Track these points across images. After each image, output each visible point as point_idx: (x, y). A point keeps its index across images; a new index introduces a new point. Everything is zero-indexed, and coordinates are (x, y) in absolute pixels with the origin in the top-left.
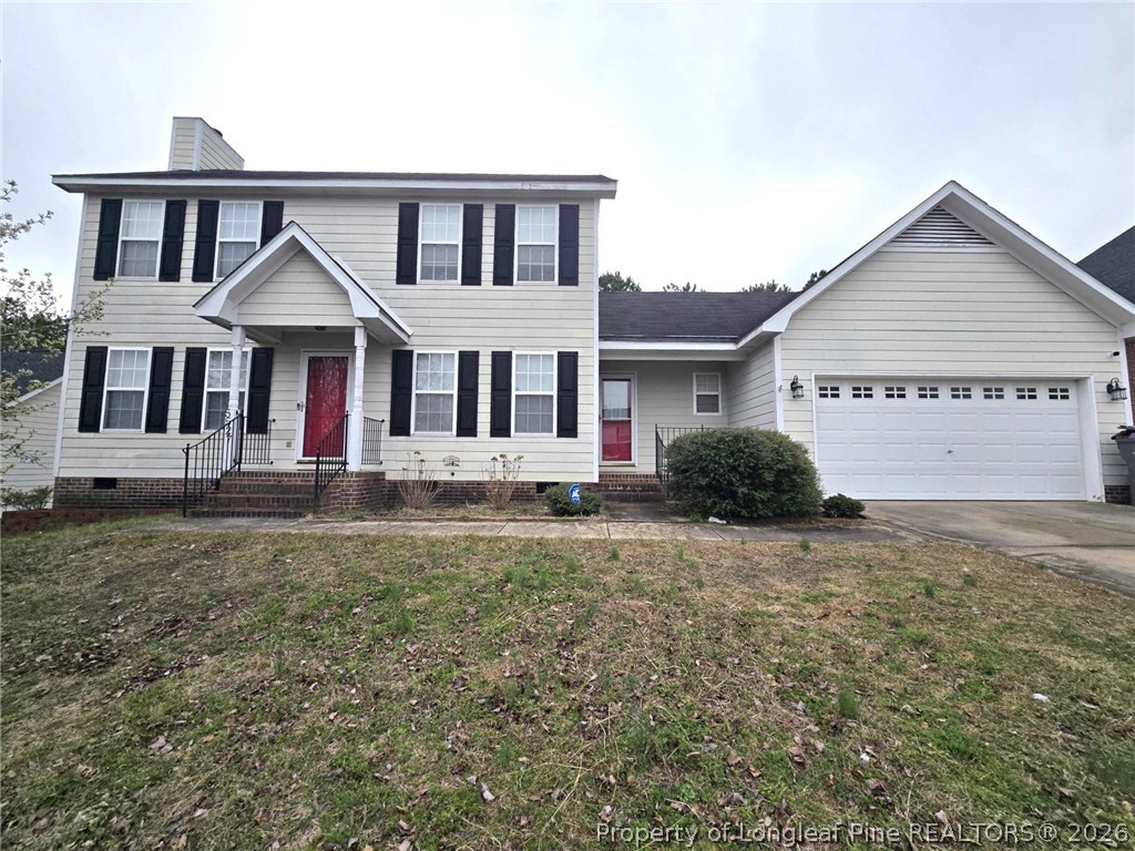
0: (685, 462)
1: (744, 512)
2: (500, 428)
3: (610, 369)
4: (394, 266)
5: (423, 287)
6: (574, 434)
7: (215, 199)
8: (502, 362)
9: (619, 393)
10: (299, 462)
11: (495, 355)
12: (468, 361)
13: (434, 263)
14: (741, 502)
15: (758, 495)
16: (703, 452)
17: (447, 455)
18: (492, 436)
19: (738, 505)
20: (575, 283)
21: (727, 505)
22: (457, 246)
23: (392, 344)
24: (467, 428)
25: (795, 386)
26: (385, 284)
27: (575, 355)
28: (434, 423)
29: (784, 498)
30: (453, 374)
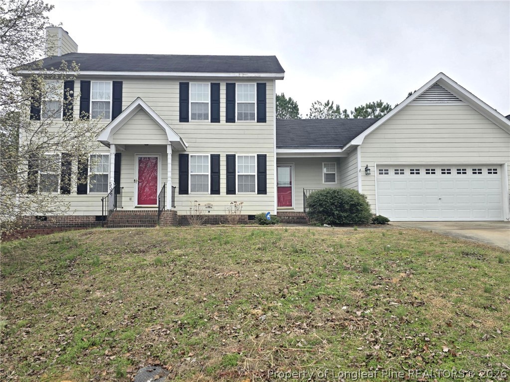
0: (314, 202)
1: (337, 222)
2: (231, 190)
3: (281, 162)
4: (178, 113)
5: (192, 124)
6: (265, 193)
7: (89, 80)
8: (231, 159)
9: (286, 171)
10: (136, 208)
11: (228, 156)
12: (215, 159)
13: (197, 112)
14: (336, 217)
15: (343, 214)
16: (321, 198)
17: (206, 203)
18: (227, 194)
19: (335, 218)
20: (265, 122)
21: (331, 218)
22: (208, 103)
23: (178, 151)
24: (215, 190)
25: (367, 169)
26: (173, 122)
27: (265, 156)
28: (200, 188)
29: (354, 215)
30: (208, 165)
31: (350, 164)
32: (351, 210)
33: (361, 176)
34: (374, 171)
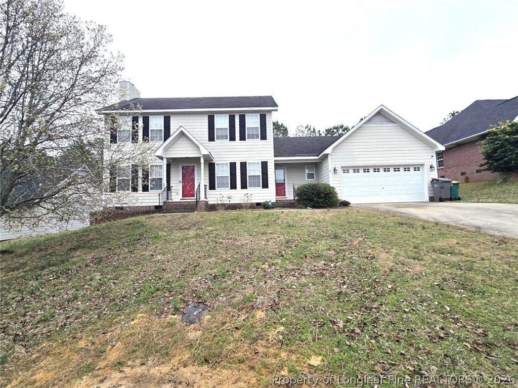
0: (300, 192)
1: (316, 205)
2: (244, 186)
3: (278, 166)
4: (208, 136)
5: (217, 142)
6: (267, 187)
7: (148, 116)
8: (243, 165)
9: (281, 172)
10: (181, 199)
11: (241, 163)
12: (233, 166)
13: (220, 134)
14: (316, 202)
15: (320, 200)
16: (305, 189)
17: (228, 195)
18: (241, 189)
20: (266, 139)
21: (312, 203)
22: (227, 128)
23: (208, 161)
24: (233, 186)
25: (335, 170)
26: (205, 142)
27: (266, 163)
28: (223, 185)
29: (327, 201)
30: (228, 170)
31: (324, 166)
32: (325, 197)
33: (331, 174)
34: (340, 170)
